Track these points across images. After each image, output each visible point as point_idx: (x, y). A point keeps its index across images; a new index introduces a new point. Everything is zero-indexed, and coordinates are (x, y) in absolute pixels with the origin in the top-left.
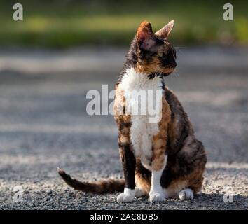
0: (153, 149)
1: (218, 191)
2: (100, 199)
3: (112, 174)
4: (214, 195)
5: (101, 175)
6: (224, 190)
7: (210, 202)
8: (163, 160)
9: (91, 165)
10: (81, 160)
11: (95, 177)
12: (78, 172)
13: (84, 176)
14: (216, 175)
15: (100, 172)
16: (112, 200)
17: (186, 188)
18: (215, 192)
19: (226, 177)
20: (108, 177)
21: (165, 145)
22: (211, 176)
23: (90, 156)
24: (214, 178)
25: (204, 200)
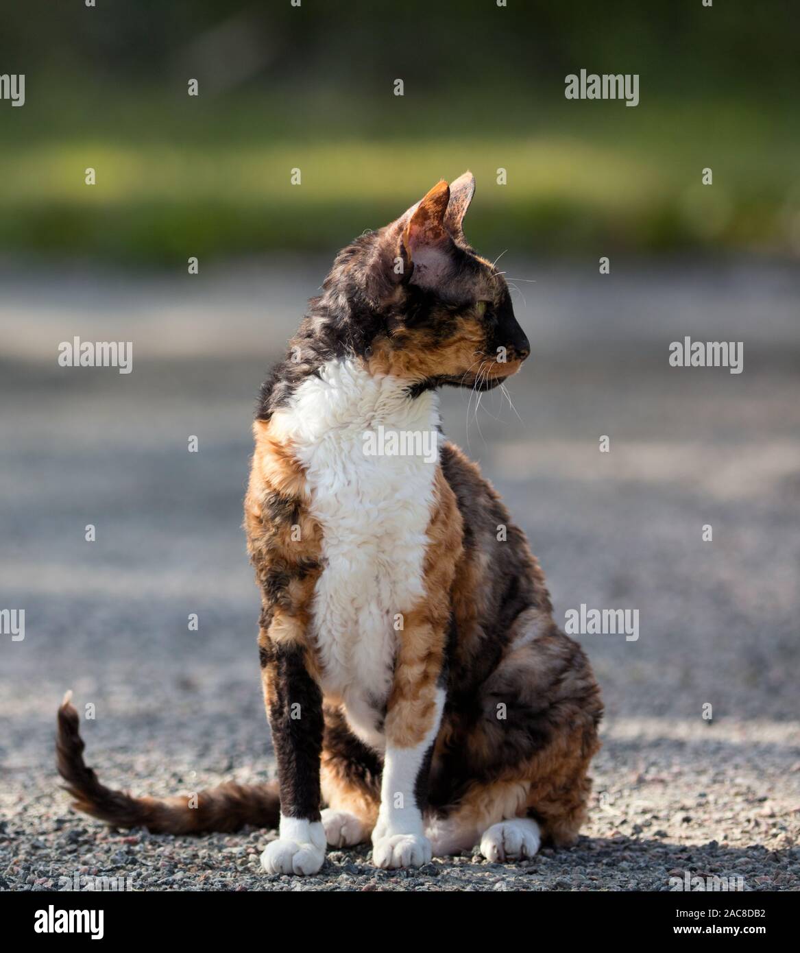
0: (396, 664)
1: (637, 829)
2: (184, 854)
3: (247, 760)
4: (622, 844)
5: (206, 763)
6: (664, 827)
7: (601, 868)
8: (429, 707)
9: (181, 725)
10: (150, 703)
11: (181, 769)
12: (124, 749)
13: (139, 767)
14: (642, 768)
15: (204, 752)
16: (230, 858)
17: (519, 814)
18: (627, 831)
19: (680, 774)
20: (230, 768)
21: (439, 649)
22: (624, 770)
23: (186, 686)
24: (633, 778)
25: (582, 861)
